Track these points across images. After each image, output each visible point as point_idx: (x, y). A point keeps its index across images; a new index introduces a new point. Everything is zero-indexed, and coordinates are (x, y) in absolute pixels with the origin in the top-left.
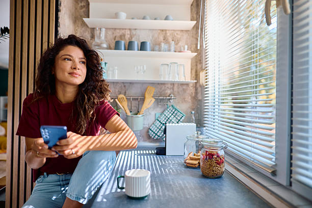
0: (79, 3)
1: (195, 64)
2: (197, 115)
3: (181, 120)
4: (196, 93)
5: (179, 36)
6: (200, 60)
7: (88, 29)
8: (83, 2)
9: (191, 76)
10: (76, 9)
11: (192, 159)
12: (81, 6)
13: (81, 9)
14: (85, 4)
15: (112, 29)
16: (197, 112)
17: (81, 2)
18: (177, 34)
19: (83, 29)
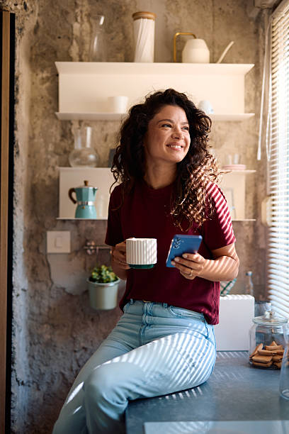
0: (39, 72)
1: (253, 183)
2: (258, 277)
3: (229, 288)
4: (256, 237)
5: (222, 133)
6: (263, 176)
7: (56, 121)
8: (45, 72)
9: (246, 207)
10: (33, 83)
11: (260, 354)
12: (43, 79)
13: (43, 83)
14: (49, 75)
15: (101, 121)
16: (256, 273)
17: (42, 71)
18: (219, 128)
19: (47, 121)
